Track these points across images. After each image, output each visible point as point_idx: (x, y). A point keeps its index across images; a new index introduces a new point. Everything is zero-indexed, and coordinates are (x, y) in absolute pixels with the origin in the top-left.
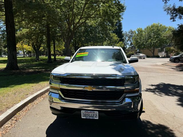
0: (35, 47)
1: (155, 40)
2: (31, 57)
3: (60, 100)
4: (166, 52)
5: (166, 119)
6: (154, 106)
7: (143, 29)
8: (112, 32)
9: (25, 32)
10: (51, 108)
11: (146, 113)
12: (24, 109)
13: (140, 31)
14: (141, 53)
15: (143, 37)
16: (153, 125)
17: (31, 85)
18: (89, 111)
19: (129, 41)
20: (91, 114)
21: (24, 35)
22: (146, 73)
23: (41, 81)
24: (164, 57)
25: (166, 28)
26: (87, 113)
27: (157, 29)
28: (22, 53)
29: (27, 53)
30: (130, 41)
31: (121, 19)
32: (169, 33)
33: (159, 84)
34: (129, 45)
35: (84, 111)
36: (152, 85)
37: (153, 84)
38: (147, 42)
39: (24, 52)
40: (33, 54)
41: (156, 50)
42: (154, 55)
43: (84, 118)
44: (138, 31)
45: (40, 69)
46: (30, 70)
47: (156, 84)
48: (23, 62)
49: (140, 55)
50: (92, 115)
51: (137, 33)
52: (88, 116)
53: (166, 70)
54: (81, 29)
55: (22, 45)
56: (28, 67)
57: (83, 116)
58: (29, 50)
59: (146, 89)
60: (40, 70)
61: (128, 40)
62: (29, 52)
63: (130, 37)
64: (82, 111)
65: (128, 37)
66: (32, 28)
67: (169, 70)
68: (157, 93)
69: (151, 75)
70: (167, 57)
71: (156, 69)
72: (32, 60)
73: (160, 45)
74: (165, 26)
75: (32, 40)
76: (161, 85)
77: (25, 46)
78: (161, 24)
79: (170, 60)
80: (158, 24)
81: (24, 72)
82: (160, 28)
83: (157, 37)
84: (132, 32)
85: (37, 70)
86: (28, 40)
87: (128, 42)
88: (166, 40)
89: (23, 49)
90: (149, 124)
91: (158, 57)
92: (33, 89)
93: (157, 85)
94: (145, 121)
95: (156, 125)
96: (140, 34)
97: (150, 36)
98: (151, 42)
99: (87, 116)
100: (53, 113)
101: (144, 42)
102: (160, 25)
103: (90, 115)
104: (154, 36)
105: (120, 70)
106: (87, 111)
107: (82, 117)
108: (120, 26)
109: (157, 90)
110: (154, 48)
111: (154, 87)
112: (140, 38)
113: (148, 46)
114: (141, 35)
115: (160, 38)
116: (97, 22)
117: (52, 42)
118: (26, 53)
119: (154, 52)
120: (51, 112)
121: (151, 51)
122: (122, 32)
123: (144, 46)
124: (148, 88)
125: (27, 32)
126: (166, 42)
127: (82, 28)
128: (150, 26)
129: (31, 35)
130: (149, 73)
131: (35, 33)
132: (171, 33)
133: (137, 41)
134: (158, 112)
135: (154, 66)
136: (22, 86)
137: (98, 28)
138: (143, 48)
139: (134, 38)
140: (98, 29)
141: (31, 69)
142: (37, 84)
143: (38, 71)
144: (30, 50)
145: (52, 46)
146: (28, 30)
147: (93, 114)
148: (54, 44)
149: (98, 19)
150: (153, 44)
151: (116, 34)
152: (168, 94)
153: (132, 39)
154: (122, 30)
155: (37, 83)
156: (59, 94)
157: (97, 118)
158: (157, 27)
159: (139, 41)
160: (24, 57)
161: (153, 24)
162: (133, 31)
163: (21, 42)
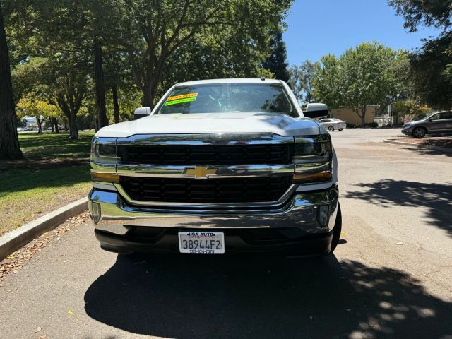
0: (68, 107)
1: (367, 84)
2: (57, 132)
3: (119, 207)
4: (394, 114)
5: (402, 256)
6: (370, 229)
7: (338, 58)
8: (260, 67)
9: (38, 65)
10: (98, 232)
11: (349, 243)
12: (30, 245)
13: (330, 63)
14: (332, 117)
15: (338, 78)
16: (370, 270)
17: (52, 190)
18: (199, 233)
19: (303, 90)
20: (205, 239)
21: (34, 72)
22: (346, 159)
23: (79, 182)
24: (389, 126)
25: (392, 55)
26: (193, 239)
27: (372, 56)
28: (36, 124)
29: (48, 125)
30: (306, 89)
31: (283, 29)
32: (401, 63)
33: (380, 183)
34: (304, 98)
35: (187, 233)
36: (363, 185)
37: (365, 183)
38: (346, 89)
39: (38, 120)
40: (62, 127)
41: (370, 109)
42: (366, 122)
43: (187, 251)
44: (325, 64)
45: (79, 156)
46: (53, 161)
47: (372, 182)
48: (35, 145)
49: (330, 121)
50: (209, 244)
51: (322, 66)
52: (198, 247)
53: (393, 153)
54: (182, 57)
55: (33, 101)
56: (49, 154)
57: (185, 248)
58: (51, 114)
59: (346, 194)
60: (79, 159)
61: (302, 87)
62: (53, 121)
63: (305, 80)
64: (180, 233)
65: (301, 80)
66: (57, 54)
67: (401, 153)
68: (375, 201)
69: (358, 164)
70: (397, 124)
71: (371, 151)
72: (61, 140)
73: (380, 98)
74: (390, 50)
75: (58, 85)
76: (384, 183)
77: (42, 105)
78: (380, 44)
79: (403, 132)
80: (372, 44)
81: (37, 165)
82: (377, 54)
83: (371, 77)
84: (310, 66)
85: (71, 159)
86: (46, 86)
87: (301, 93)
88: (393, 85)
89: (36, 112)
90: (359, 269)
91: (374, 126)
92: (58, 200)
93: (375, 184)
94: (349, 262)
95: (377, 269)
96: (330, 70)
97: (355, 76)
98: (357, 90)
99: (195, 246)
100: (104, 248)
101: (341, 89)
102: (377, 46)
103: (203, 244)
104: (364, 73)
105: (281, 124)
106: (195, 233)
107: (182, 251)
108: (281, 50)
109: (375, 195)
110: (364, 104)
111: (367, 189)
112: (331, 80)
113: (350, 99)
114: (333, 72)
115: (378, 79)
116: (221, 39)
117: (110, 94)
118: (44, 124)
119: (364, 113)
120: (99, 243)
121: (357, 112)
122: (285, 65)
123: (341, 99)
124: (353, 191)
125: (43, 66)
126: (394, 88)
127: (184, 54)
128: (353, 50)
129: (54, 71)
130: (354, 160)
131: (63, 68)
132: (406, 61)
133: (323, 89)
134: (378, 240)
135: (364, 144)
136: (29, 193)
137: (227, 53)
138: (338, 105)
139: (316, 79)
140: (226, 56)
141: (55, 157)
142: (69, 188)
143: (72, 162)
144: (54, 114)
145: (109, 102)
146: (47, 59)
147: (209, 239)
148: (115, 97)
149: (224, 29)
150: (362, 94)
151: (272, 72)
152: (403, 202)
153: (310, 83)
154: (285, 62)
155: (68, 186)
156: (117, 192)
157: (222, 251)
158: (372, 51)
159: (328, 87)
160: (40, 133)
161: (362, 44)
162: (313, 63)
163: (29, 94)
